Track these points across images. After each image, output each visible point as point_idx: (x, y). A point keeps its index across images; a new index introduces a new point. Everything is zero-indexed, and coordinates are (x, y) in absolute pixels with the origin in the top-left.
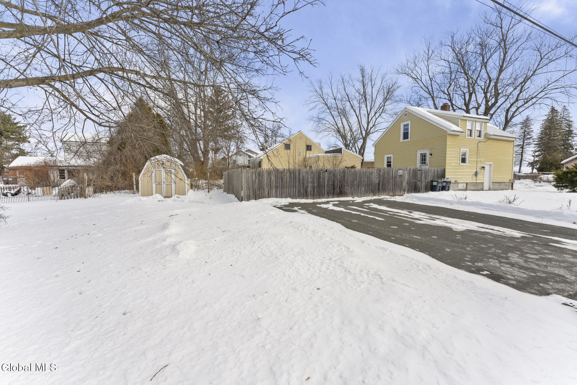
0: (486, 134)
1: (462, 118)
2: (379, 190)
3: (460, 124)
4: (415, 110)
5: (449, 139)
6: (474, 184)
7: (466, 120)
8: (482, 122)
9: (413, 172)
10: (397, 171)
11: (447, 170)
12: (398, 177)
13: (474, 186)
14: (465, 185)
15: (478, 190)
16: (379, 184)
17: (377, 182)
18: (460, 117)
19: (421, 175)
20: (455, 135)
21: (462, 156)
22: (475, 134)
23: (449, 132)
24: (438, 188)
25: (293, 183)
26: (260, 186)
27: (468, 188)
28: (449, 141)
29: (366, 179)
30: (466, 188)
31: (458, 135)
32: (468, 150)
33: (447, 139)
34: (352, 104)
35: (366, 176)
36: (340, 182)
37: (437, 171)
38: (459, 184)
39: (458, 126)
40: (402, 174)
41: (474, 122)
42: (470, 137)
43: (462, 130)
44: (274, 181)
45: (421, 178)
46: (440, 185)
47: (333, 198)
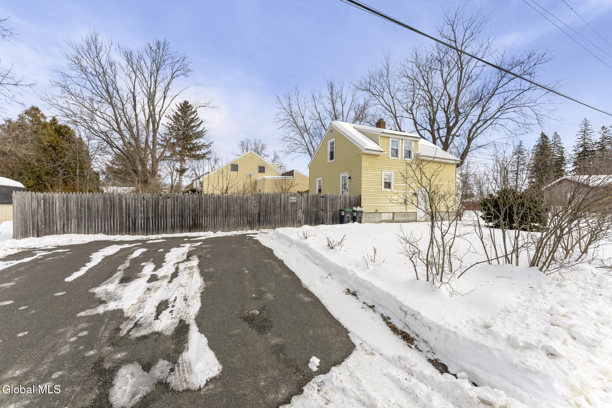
0: (417, 156)
1: (382, 135)
2: (259, 221)
3: (380, 141)
4: (338, 126)
5: (364, 158)
6: (403, 214)
7: (389, 138)
8: (412, 141)
9: (313, 199)
10: (288, 198)
11: (362, 197)
12: (289, 206)
13: (404, 216)
14: (391, 215)
15: (409, 221)
16: (259, 214)
17: (256, 211)
18: (380, 134)
19: (326, 203)
20: (373, 155)
21: (385, 179)
22: (402, 153)
23: (364, 151)
24: (346, 219)
25: (111, 213)
26: (47, 217)
27: (395, 219)
28: (365, 162)
29: (237, 208)
30: (393, 219)
31: (379, 155)
32: (393, 173)
33: (363, 159)
34: (323, 123)
35: (238, 203)
36: (193, 211)
37: (350, 198)
38: (382, 213)
39: (378, 145)
40: (295, 201)
41: (400, 141)
42: (396, 158)
43: (381, 150)
44: (75, 210)
45: (326, 207)
46: (348, 216)
47: (182, 232)
